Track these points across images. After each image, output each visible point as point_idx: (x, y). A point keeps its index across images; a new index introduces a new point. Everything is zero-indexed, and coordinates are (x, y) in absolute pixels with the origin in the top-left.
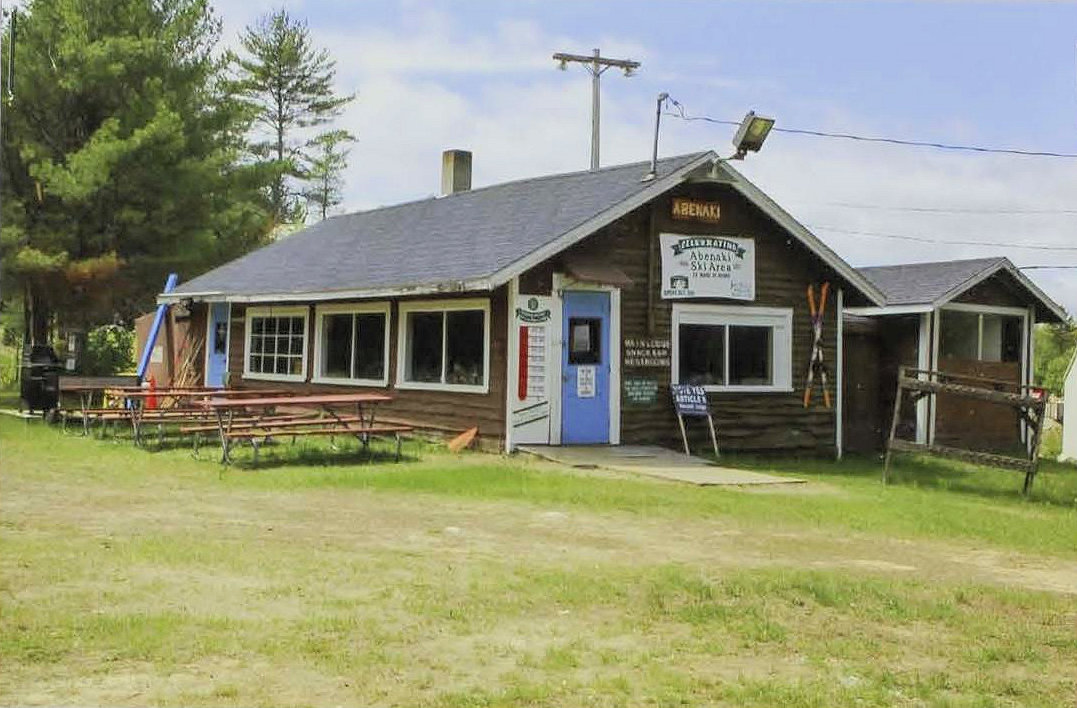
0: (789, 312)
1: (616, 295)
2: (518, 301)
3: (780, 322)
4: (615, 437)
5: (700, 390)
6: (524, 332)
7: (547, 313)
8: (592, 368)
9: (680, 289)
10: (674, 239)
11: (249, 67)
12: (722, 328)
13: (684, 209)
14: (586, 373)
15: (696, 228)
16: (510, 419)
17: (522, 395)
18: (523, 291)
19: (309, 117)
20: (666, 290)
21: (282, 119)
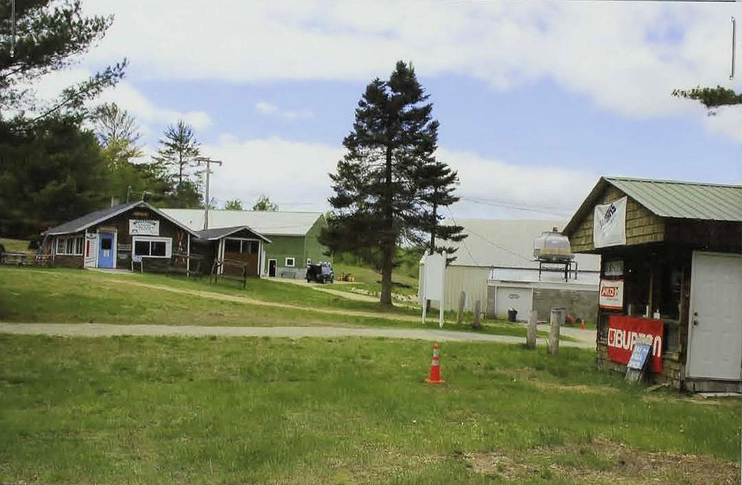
0: (171, 239)
1: (116, 234)
2: (87, 235)
3: (169, 242)
4: (115, 266)
5: (140, 256)
6: (88, 242)
7: (95, 238)
8: (108, 251)
9: (135, 233)
10: (134, 221)
11: (168, 144)
12: (148, 243)
13: (137, 214)
14: (106, 252)
15: (140, 218)
16: (85, 261)
17: (88, 256)
18: (88, 232)
19: (194, 163)
20: (131, 233)
21: (182, 163)
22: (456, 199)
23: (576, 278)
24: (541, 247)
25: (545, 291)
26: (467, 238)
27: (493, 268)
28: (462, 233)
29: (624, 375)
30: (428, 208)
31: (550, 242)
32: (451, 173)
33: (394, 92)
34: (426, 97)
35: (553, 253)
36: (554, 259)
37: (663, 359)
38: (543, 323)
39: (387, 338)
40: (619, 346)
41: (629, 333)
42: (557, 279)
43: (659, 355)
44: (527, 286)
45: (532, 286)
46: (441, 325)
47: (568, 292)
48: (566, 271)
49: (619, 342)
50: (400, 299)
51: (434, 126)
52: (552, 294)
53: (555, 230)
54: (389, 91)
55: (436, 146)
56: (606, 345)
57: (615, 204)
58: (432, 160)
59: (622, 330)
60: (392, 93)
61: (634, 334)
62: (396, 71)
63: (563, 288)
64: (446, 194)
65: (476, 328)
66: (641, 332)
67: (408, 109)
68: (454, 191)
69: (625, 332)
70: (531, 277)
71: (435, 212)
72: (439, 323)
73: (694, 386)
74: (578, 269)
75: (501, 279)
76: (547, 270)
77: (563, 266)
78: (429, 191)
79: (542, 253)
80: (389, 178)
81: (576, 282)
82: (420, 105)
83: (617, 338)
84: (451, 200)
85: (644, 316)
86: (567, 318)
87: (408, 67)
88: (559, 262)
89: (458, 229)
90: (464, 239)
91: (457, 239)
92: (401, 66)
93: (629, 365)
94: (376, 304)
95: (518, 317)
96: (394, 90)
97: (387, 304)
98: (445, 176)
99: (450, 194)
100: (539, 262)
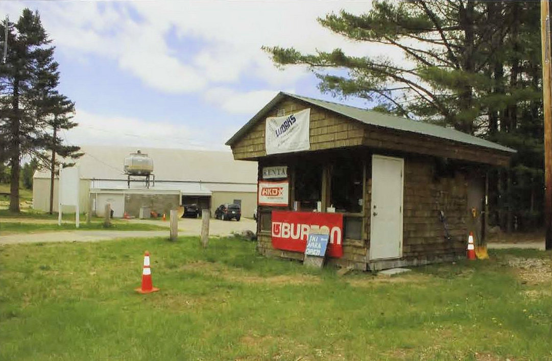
22: (76, 125)
23: (153, 186)
24: (130, 164)
25: (132, 195)
26: (84, 156)
27: (94, 180)
28: (79, 152)
29: (302, 262)
30: (49, 130)
31: (136, 161)
32: (71, 104)
33: (21, 33)
34: (50, 41)
35: (139, 168)
36: (140, 173)
37: (343, 246)
38: (133, 218)
39: (45, 243)
40: (287, 236)
41: (299, 226)
42: (141, 187)
43: (339, 242)
44: (121, 192)
45: (124, 192)
46: (77, 226)
47: (149, 195)
48: (147, 181)
49: (286, 233)
50: (24, 205)
51: (54, 66)
52: (138, 198)
53: (139, 152)
54: (16, 32)
55: (58, 81)
56: (271, 237)
57: (295, 115)
58: (56, 92)
59: (290, 223)
60: (20, 34)
61: (304, 226)
62: (23, 17)
63: (146, 193)
64: (66, 120)
65: (107, 226)
66: (313, 224)
67: (32, 49)
68: (72, 119)
69: (293, 225)
70: (123, 186)
71: (55, 134)
72: (75, 225)
73: (374, 266)
74: (155, 180)
75: (101, 188)
76: (134, 181)
77: (145, 178)
78: (51, 117)
79: (129, 168)
80: (16, 105)
81: (154, 188)
82: (44, 47)
83: (284, 230)
84: (71, 126)
85: (315, 211)
86: (151, 214)
87: (34, 14)
88: (143, 175)
89: (77, 149)
90: (81, 157)
91: (76, 157)
92: (27, 13)
93: (306, 253)
94: (6, 211)
95: (114, 215)
96: (21, 32)
97: (14, 210)
98: (66, 106)
99: (70, 121)
100: (127, 176)
